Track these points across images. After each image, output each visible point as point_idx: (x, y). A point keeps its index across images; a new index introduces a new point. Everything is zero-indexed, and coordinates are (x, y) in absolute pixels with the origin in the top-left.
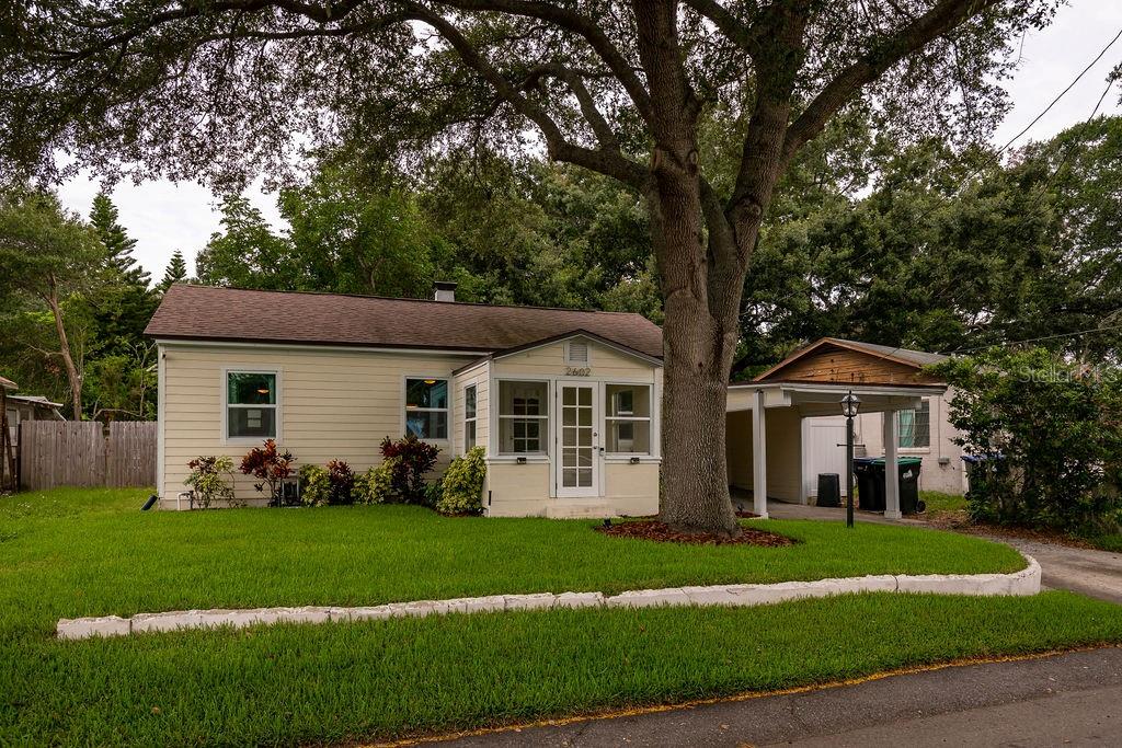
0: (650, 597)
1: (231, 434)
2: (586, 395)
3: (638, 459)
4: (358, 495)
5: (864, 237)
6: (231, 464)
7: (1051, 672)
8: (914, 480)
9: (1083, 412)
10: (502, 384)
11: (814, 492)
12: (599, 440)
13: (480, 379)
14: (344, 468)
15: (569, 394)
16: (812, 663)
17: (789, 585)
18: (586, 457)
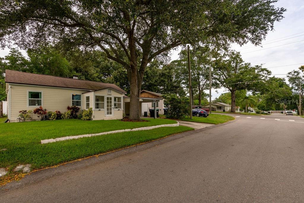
0: (137, 129)
1: (30, 105)
2: (111, 98)
3: (119, 110)
4: (63, 117)
5: (148, 74)
6: (32, 112)
7: (183, 134)
8: (158, 112)
9: (180, 103)
10: (96, 96)
11: (143, 115)
12: (113, 106)
13: (91, 95)
14: (59, 112)
15: (108, 98)
16: (160, 136)
17: (153, 127)
18: (111, 109)
